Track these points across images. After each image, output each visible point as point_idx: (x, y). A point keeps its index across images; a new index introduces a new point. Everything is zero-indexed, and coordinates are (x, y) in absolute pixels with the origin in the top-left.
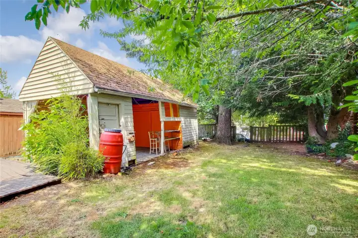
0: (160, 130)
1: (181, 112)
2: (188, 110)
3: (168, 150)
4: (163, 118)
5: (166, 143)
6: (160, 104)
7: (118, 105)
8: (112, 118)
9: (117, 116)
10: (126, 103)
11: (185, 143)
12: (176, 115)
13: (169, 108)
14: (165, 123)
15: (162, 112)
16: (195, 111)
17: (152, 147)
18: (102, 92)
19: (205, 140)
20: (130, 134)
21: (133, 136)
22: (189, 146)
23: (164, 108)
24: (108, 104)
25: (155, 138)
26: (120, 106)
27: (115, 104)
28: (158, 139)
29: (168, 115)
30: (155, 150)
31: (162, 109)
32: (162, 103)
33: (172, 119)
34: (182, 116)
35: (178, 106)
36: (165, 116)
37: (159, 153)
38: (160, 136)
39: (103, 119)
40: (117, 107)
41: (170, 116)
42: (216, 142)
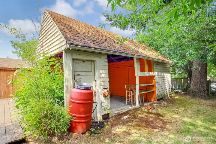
0: (135, 84)
1: (155, 67)
2: (162, 65)
3: (142, 102)
4: (138, 73)
5: (141, 96)
6: (135, 60)
7: (94, 61)
8: (88, 74)
9: (93, 71)
10: (101, 60)
11: (159, 96)
12: (150, 70)
13: (144, 64)
14: (140, 77)
15: (137, 67)
16: (169, 66)
17: (128, 99)
18: (75, 48)
19: (177, 93)
20: (104, 89)
21: (108, 91)
22: (162, 99)
23: (139, 63)
24: (84, 61)
25: (131, 91)
26: (95, 62)
27: (92, 61)
28: (133, 92)
29: (143, 70)
30: (131, 102)
31: (137, 65)
32: (137, 59)
33: (147, 74)
34: (156, 71)
35: (152, 62)
36: (139, 72)
37: (134, 104)
38: (135, 89)
39: (78, 75)
40: (93, 64)
41: (145, 71)
42: (190, 96)
